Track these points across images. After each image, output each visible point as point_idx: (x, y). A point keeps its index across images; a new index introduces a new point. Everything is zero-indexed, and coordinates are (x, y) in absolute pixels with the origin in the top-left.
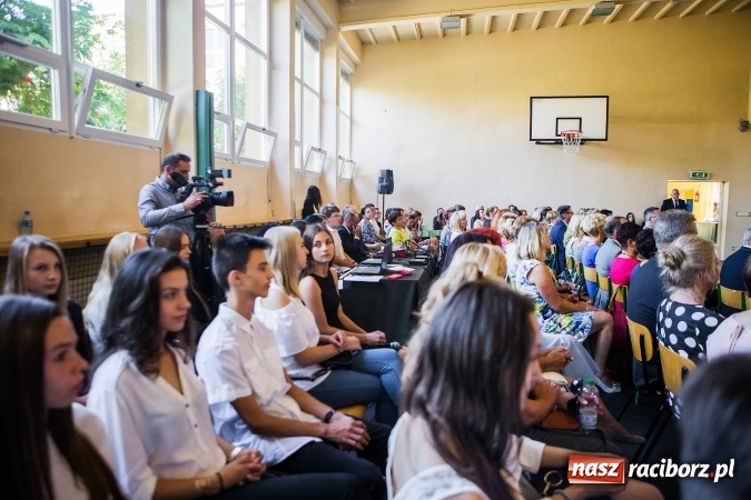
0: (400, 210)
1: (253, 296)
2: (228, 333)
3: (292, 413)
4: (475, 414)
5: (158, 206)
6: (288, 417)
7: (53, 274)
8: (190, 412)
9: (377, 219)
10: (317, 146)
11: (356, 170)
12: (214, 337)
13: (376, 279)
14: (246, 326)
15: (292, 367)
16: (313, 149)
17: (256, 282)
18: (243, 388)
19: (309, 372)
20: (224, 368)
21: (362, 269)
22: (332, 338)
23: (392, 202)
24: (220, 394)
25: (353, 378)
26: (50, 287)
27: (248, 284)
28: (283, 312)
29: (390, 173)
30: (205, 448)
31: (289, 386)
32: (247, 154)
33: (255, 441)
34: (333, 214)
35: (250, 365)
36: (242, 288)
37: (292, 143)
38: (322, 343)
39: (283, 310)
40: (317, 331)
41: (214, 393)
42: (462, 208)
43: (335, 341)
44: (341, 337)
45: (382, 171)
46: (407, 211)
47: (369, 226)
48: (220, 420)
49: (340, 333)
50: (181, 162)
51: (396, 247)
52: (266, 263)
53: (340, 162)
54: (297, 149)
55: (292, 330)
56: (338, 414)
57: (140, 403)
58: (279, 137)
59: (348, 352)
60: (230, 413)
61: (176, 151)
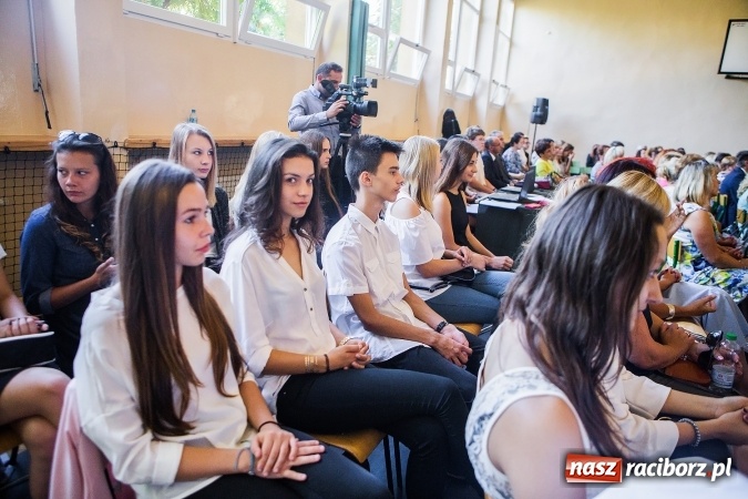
0: (550, 141)
1: (382, 199)
2: (353, 231)
3: (405, 317)
4: (577, 321)
5: (306, 112)
6: (402, 319)
7: (206, 159)
8: (307, 295)
9: (525, 149)
10: (471, 67)
11: (510, 97)
12: (340, 233)
13: (513, 206)
14: (371, 227)
15: (412, 276)
16: (466, 70)
17: (385, 185)
18: (362, 285)
19: (429, 283)
20: (345, 263)
21: (501, 195)
22: (456, 254)
23: (543, 132)
24: (340, 287)
25: (472, 296)
26: (203, 170)
27: (377, 186)
28: (412, 222)
29: (545, 102)
30: (318, 331)
31: (407, 292)
32: (400, 71)
33: (366, 337)
34: (478, 137)
35: (371, 265)
36: (372, 190)
37: (445, 61)
38: (446, 257)
39: (411, 221)
40: (443, 246)
41: (334, 286)
42: (620, 144)
43: (459, 256)
44: (465, 253)
45: (538, 99)
46: (557, 141)
47: (516, 156)
48: (337, 312)
49: (464, 249)
50: (332, 72)
51: (540, 178)
52: (397, 168)
53: (494, 85)
54: (449, 69)
55: (418, 240)
56: (450, 326)
57: (263, 279)
58: (432, 55)
59: (471, 269)
60: (347, 307)
61: (330, 61)
